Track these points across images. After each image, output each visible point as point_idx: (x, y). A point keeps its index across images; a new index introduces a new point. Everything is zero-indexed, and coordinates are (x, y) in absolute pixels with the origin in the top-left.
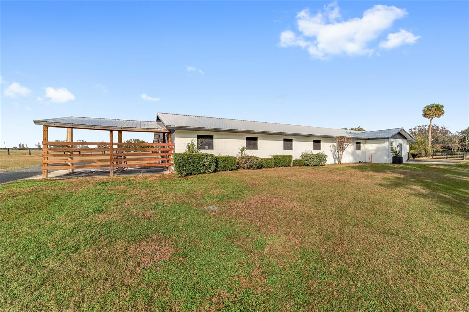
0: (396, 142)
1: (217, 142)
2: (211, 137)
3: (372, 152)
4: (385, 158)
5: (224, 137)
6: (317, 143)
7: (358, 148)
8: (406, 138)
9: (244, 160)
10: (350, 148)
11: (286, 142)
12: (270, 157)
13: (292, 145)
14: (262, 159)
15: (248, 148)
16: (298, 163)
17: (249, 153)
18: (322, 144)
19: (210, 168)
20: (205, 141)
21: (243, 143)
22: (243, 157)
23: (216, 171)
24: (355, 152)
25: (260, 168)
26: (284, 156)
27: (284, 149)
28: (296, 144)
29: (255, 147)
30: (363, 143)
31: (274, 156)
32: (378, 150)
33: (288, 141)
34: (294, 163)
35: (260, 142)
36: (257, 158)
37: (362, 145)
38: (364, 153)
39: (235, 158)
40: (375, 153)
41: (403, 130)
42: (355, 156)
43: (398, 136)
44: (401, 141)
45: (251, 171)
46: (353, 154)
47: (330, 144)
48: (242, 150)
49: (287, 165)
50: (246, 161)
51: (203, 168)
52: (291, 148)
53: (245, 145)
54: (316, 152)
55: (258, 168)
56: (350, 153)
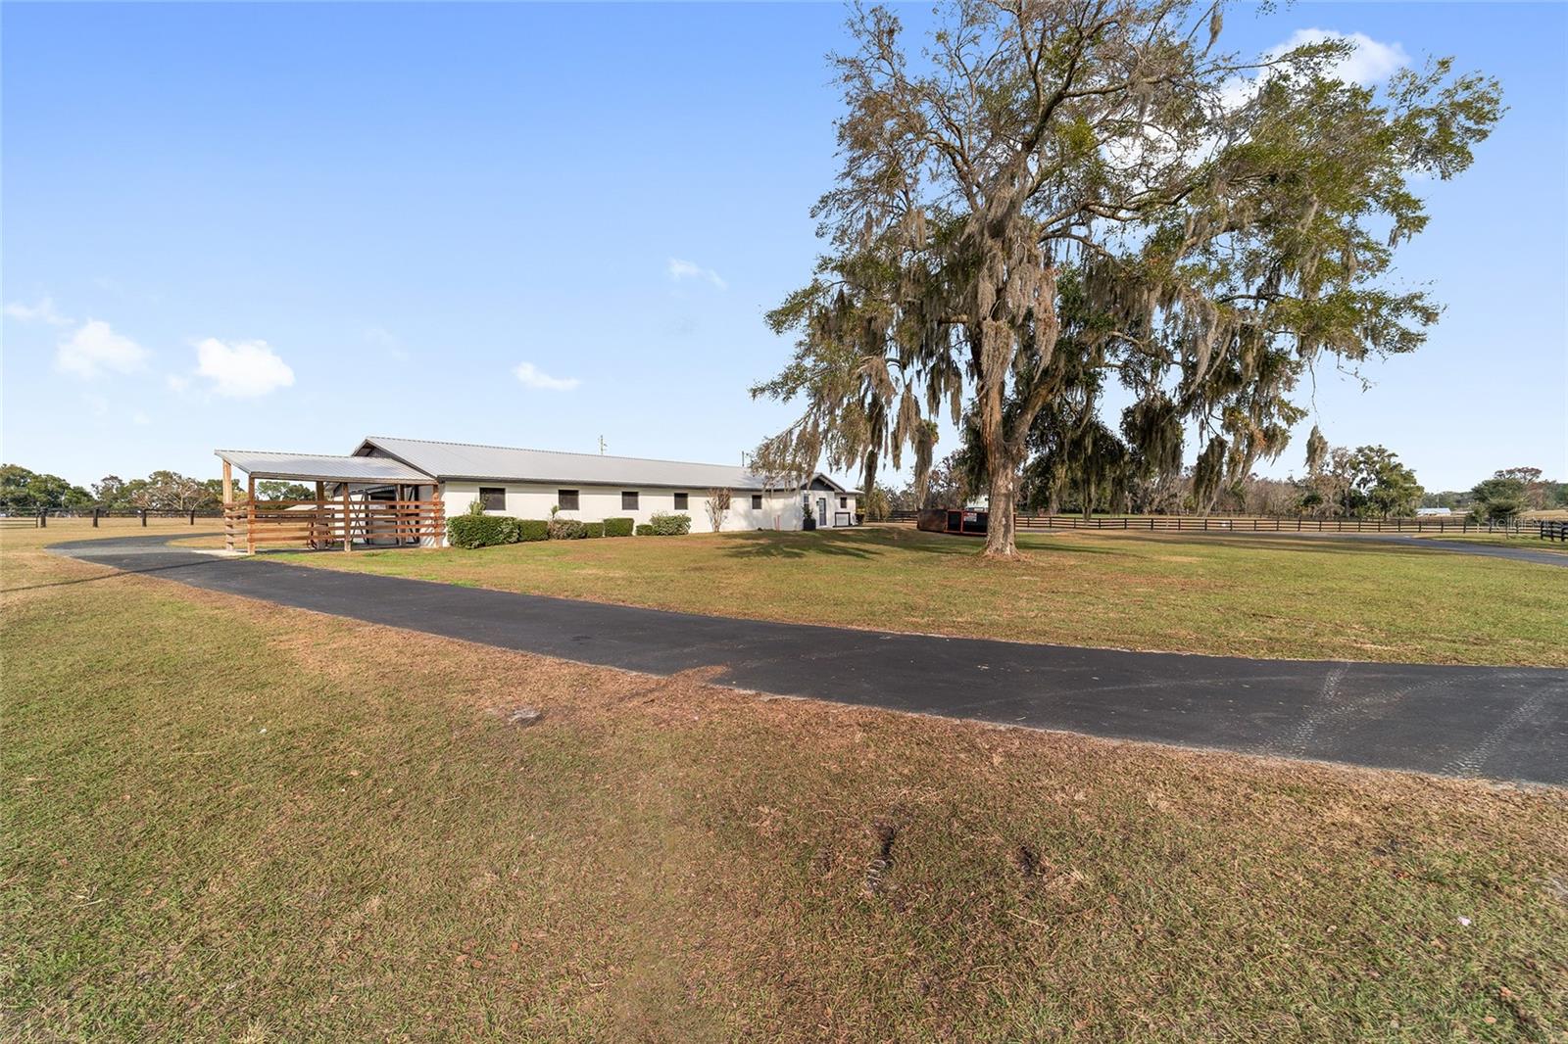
0: (814, 495)
1: (511, 498)
2: (502, 491)
3: (779, 513)
4: (795, 522)
5: (524, 489)
6: (681, 498)
7: (757, 504)
8: (833, 490)
9: (559, 526)
10: (741, 504)
11: (626, 498)
12: (600, 521)
13: (637, 502)
14: (585, 524)
15: (562, 508)
16: (644, 530)
17: (565, 515)
18: (691, 500)
19: (509, 537)
20: (490, 496)
21: (553, 499)
22: (557, 522)
23: (518, 541)
24: (751, 513)
25: (583, 538)
26: (620, 520)
27: (623, 509)
28: (643, 500)
29: (575, 506)
30: (766, 497)
31: (605, 521)
32: (785, 509)
33: (630, 495)
34: (638, 531)
35: (582, 498)
36: (578, 523)
37: (763, 500)
38: (767, 515)
39: (546, 523)
40: (782, 514)
41: (822, 475)
42: (751, 519)
43: (817, 485)
44: (823, 494)
45: (570, 541)
46: (747, 516)
47: (705, 499)
48: (554, 511)
49: (627, 533)
50: (561, 528)
51: (502, 537)
52: (634, 506)
53: (557, 504)
54: (680, 513)
55: (580, 537)
56: (740, 514)
